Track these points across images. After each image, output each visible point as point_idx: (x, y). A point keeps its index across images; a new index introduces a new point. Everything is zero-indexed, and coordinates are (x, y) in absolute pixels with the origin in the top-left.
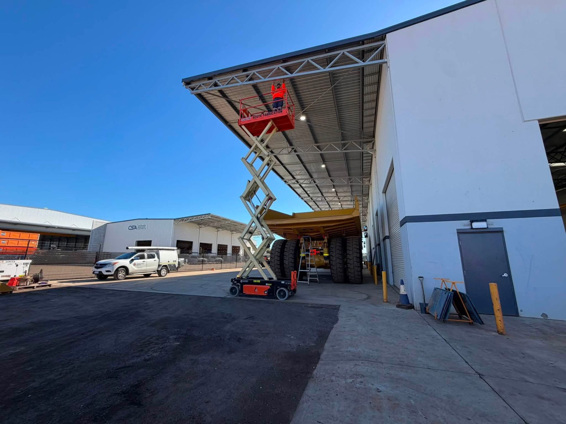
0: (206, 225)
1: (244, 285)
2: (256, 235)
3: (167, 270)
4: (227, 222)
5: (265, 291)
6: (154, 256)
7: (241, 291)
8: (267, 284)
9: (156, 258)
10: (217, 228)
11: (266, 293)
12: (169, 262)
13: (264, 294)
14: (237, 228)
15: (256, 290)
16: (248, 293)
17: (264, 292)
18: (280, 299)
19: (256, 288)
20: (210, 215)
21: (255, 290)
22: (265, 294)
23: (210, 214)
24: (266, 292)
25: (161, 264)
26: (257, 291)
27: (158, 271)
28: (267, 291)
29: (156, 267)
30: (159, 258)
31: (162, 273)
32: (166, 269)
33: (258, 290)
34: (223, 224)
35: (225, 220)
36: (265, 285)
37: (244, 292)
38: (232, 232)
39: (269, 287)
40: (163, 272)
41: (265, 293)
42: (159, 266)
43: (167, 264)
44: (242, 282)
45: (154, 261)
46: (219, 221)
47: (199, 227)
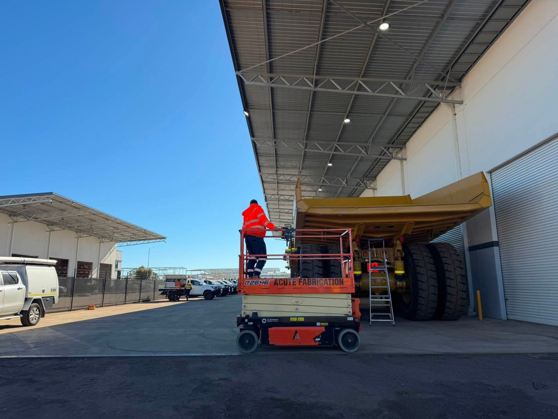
0: (31, 217)
1: (269, 329)
2: (124, 242)
3: (39, 311)
4: (81, 213)
5: (316, 337)
6: (16, 279)
7: (265, 340)
8: (318, 324)
9: (20, 284)
10: (50, 224)
11: (319, 341)
12: (43, 291)
13: (313, 344)
14: (93, 227)
15: (298, 337)
16: (278, 344)
17: (315, 339)
18: (347, 350)
19: (296, 332)
20: (52, 196)
21: (296, 337)
22: (317, 344)
23: (51, 193)
24: (319, 339)
25: (31, 297)
26: (299, 339)
27: (22, 312)
28: (319, 337)
29: (19, 304)
30: (25, 282)
31: (31, 317)
32: (38, 308)
33: (300, 337)
34: (67, 217)
35: (78, 207)
36: (315, 325)
37: (270, 343)
38: (79, 234)
39: (323, 329)
40: (33, 316)
41: (316, 342)
42: (26, 299)
43: (39, 297)
44: (265, 322)
45: (18, 289)
46: (62, 210)
47: (12, 221)
